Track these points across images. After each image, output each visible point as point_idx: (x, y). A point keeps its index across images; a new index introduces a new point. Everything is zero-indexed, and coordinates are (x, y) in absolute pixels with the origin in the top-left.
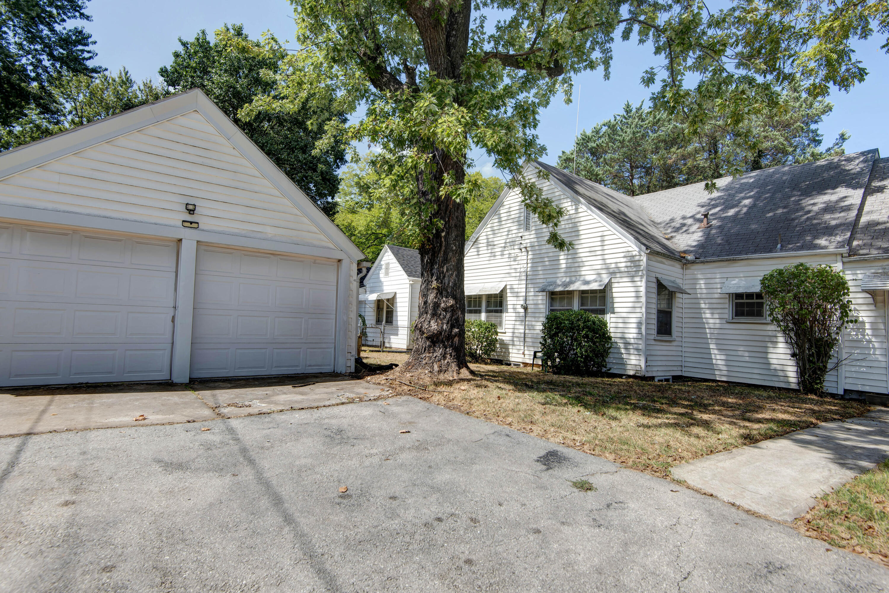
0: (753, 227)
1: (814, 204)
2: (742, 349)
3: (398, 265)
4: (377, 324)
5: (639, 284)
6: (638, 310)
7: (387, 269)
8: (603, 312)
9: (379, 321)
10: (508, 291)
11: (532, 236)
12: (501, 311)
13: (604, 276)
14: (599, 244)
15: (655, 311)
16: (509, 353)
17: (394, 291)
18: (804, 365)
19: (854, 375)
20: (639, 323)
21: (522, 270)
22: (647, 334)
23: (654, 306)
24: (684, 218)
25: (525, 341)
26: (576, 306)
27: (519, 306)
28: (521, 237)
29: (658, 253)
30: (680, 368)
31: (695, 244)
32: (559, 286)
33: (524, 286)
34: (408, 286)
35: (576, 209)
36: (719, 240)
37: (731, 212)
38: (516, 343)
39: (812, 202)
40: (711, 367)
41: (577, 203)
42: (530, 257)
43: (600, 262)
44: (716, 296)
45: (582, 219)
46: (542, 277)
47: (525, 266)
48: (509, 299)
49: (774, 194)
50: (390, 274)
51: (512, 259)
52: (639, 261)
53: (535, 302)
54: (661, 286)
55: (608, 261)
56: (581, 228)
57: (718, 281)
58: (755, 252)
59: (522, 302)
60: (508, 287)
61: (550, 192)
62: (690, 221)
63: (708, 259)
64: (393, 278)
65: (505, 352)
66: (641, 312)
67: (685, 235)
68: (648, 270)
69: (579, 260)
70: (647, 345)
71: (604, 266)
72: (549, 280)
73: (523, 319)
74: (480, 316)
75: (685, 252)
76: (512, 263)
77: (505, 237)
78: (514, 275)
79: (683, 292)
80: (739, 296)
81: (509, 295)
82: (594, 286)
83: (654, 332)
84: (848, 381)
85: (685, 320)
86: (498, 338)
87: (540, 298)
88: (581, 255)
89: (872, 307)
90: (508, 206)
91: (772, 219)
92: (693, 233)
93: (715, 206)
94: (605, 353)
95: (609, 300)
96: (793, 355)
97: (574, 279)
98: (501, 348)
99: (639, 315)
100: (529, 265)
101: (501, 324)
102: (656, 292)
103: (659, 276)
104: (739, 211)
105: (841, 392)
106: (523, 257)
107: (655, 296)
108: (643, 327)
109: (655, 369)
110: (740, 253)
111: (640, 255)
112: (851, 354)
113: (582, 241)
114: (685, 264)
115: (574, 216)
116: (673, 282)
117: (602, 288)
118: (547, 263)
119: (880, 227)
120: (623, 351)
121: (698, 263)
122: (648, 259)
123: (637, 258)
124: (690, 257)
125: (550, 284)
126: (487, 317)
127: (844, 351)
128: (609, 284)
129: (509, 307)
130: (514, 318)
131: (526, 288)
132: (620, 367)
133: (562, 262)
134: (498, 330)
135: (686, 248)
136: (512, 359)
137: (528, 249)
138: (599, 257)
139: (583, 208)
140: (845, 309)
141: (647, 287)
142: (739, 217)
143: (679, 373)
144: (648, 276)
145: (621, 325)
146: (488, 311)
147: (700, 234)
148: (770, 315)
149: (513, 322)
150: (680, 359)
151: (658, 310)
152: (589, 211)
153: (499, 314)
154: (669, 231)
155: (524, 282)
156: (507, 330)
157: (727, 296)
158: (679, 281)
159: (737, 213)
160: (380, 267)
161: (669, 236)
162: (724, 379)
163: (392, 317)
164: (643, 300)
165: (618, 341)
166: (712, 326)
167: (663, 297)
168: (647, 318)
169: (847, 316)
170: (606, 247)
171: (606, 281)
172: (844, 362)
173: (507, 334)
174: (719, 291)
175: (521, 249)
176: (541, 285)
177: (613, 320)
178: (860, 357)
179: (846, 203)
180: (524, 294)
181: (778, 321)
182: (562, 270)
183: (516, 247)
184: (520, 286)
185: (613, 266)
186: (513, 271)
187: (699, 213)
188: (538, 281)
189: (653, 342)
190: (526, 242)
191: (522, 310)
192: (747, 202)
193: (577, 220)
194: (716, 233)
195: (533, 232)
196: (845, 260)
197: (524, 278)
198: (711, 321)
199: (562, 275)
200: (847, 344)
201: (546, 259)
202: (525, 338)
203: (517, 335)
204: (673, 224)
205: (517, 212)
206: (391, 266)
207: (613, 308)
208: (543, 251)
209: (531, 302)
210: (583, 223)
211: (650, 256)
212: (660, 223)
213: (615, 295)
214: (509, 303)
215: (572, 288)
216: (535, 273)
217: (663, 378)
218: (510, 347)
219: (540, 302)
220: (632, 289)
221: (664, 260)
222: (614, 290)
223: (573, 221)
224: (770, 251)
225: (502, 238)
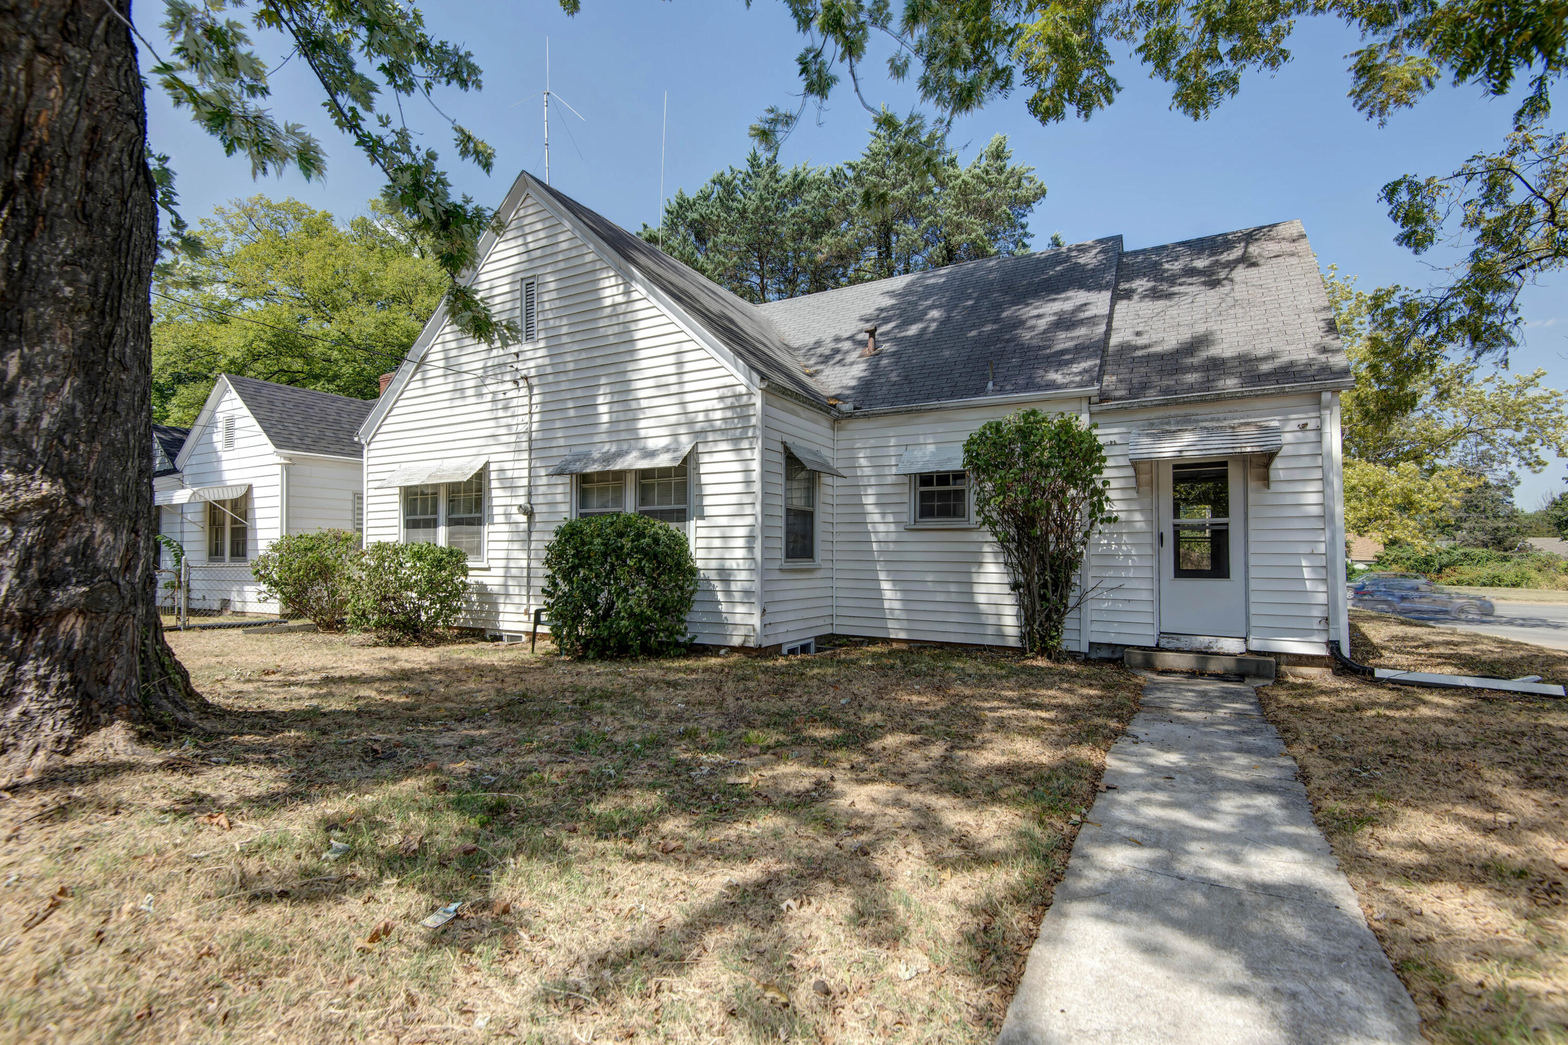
0: (947, 353)
1: (1039, 316)
2: (930, 577)
3: (253, 421)
4: (211, 560)
5: (748, 454)
6: (748, 510)
7: (230, 428)
8: (682, 516)
9: (215, 552)
10: (493, 475)
11: (540, 353)
12: (479, 522)
13: (684, 439)
14: (672, 370)
15: (781, 512)
16: (498, 613)
17: (248, 482)
18: (1033, 603)
19: (1105, 617)
20: (750, 538)
21: (521, 428)
22: (764, 559)
23: (780, 501)
24: (837, 340)
25: (529, 585)
26: (630, 505)
27: (515, 510)
28: (517, 355)
29: (784, 391)
30: (829, 621)
31: (853, 383)
32: (594, 461)
33: (525, 464)
34: (278, 469)
35: (627, 293)
36: (894, 377)
37: (913, 330)
38: (512, 590)
39: (1035, 312)
40: (880, 615)
41: (627, 279)
42: (536, 399)
43: (675, 409)
44: (890, 480)
45: (641, 315)
46: (562, 442)
47: (527, 419)
48: (495, 493)
49: (977, 300)
50: (237, 444)
51: (500, 405)
52: (747, 406)
53: (550, 499)
54: (792, 462)
55: (691, 408)
56: (638, 335)
57: (892, 451)
58: (952, 396)
59: (522, 501)
60: (493, 467)
61: (574, 253)
62: (847, 345)
63: (877, 409)
64: (243, 453)
65: (489, 612)
66: (752, 515)
67: (838, 368)
68: (767, 426)
69: (634, 405)
70: (764, 582)
71: (682, 419)
72: (575, 450)
73: (524, 536)
74: (435, 534)
75: (836, 397)
76: (501, 413)
77: (483, 355)
78: (505, 439)
79: (835, 474)
80: (925, 479)
81: (494, 484)
82: (663, 461)
83: (780, 554)
84: (1095, 627)
85: (837, 528)
86: (470, 580)
87: (560, 489)
88: (641, 394)
89: (1133, 494)
90: (486, 285)
91: (975, 340)
92: (852, 364)
93: (886, 320)
94: (685, 602)
95: (693, 491)
96: (1015, 586)
97: (625, 446)
98: (481, 603)
99: (749, 520)
100: (536, 418)
101: (478, 550)
102: (783, 472)
103: (789, 440)
104: (925, 329)
105: (1085, 648)
106: (520, 398)
107: (781, 480)
108: (758, 545)
109: (782, 629)
110: (928, 398)
111: (750, 394)
112: (1102, 579)
113: (643, 364)
114: (836, 420)
115: (622, 309)
116: (816, 453)
117: (676, 464)
118: (572, 413)
119: (1139, 353)
120: (720, 597)
121: (858, 417)
122: (766, 403)
123: (745, 399)
124: (847, 407)
125: (578, 458)
126: (451, 535)
127: (1090, 574)
128: (694, 453)
129: (496, 510)
130: (506, 536)
131: (530, 469)
132: (715, 630)
133: (603, 409)
134: (470, 564)
135: (838, 392)
136: (503, 626)
137: (531, 381)
138: (674, 400)
139: (639, 290)
140: (1098, 498)
141: (764, 462)
142: (926, 337)
143: (827, 631)
144: (765, 438)
145: (717, 543)
146: (451, 522)
147: (863, 366)
148: (978, 514)
149: (505, 545)
150: (829, 602)
151: (788, 510)
152: (651, 298)
153: (475, 528)
154: (812, 362)
155: (525, 455)
156: (492, 563)
157: (906, 480)
158: (826, 453)
159: (923, 331)
160: (211, 424)
161: (812, 370)
162: (902, 635)
163: (245, 543)
164: (757, 487)
165: (713, 575)
166: (882, 537)
167: (795, 485)
168: (764, 527)
169: (1102, 510)
170: (687, 377)
171: (688, 449)
172: (1090, 595)
173: (493, 572)
174: (894, 470)
175: (516, 382)
176: (557, 462)
177: (702, 532)
178: (1115, 584)
179: (1087, 314)
180: (525, 482)
181: (993, 524)
182: (604, 428)
183: (508, 377)
184: (518, 465)
185: (701, 417)
186: (503, 431)
187: (861, 331)
188: (555, 452)
189: (777, 575)
190: (529, 367)
191: (524, 518)
192: (935, 314)
193: (629, 317)
194: (890, 364)
195: (542, 344)
196: (1095, 408)
197: (525, 445)
198: (881, 528)
199: (604, 437)
200: (1094, 562)
201: (570, 404)
202: (529, 577)
203: (514, 572)
204: (819, 351)
205: (508, 297)
206: (238, 424)
207: (702, 507)
208: (563, 387)
209: (540, 499)
210: (642, 324)
211: (770, 397)
212: (798, 349)
213: (704, 479)
214: (495, 502)
215: (619, 465)
216: (549, 435)
217: (798, 644)
218: (501, 600)
219: (559, 498)
220: (737, 466)
221: (798, 409)
222: (703, 469)
223: (622, 319)
224: (976, 394)
225: (476, 357)
